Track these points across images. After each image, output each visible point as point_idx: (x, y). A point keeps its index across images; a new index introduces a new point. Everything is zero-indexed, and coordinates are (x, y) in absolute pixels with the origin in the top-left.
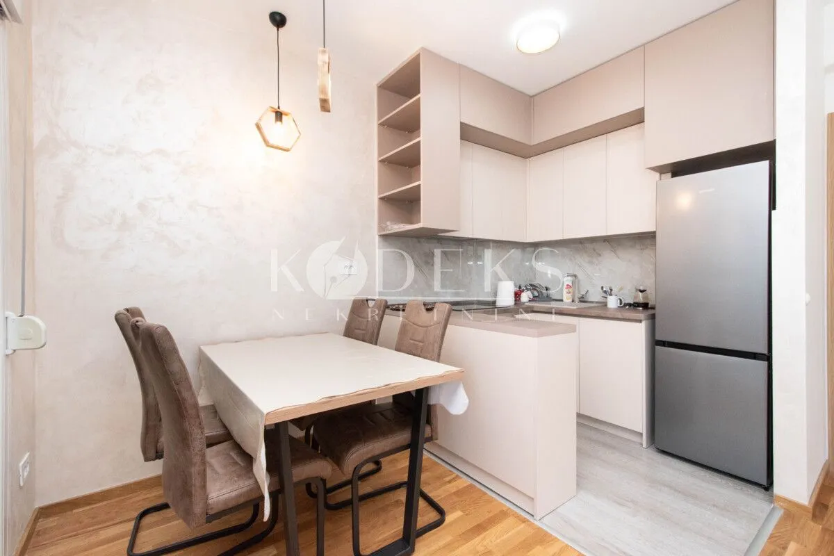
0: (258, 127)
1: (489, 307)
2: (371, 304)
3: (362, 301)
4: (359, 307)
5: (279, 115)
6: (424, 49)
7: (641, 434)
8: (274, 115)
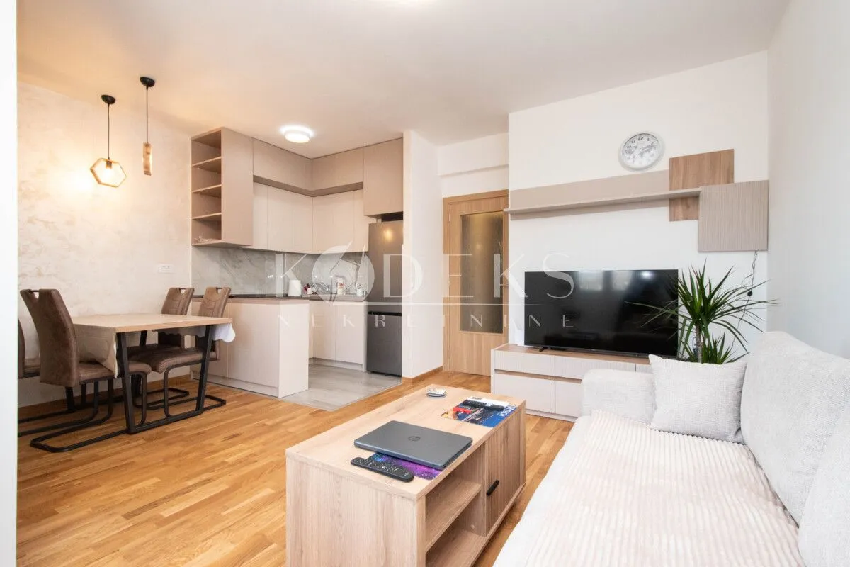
0: (92, 171)
1: (273, 297)
2: (183, 291)
3: (176, 289)
4: (174, 293)
5: (109, 163)
6: (224, 128)
7: (361, 365)
8: (105, 163)
